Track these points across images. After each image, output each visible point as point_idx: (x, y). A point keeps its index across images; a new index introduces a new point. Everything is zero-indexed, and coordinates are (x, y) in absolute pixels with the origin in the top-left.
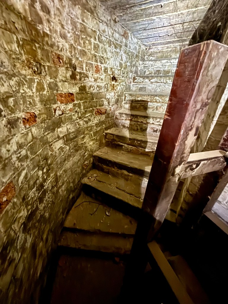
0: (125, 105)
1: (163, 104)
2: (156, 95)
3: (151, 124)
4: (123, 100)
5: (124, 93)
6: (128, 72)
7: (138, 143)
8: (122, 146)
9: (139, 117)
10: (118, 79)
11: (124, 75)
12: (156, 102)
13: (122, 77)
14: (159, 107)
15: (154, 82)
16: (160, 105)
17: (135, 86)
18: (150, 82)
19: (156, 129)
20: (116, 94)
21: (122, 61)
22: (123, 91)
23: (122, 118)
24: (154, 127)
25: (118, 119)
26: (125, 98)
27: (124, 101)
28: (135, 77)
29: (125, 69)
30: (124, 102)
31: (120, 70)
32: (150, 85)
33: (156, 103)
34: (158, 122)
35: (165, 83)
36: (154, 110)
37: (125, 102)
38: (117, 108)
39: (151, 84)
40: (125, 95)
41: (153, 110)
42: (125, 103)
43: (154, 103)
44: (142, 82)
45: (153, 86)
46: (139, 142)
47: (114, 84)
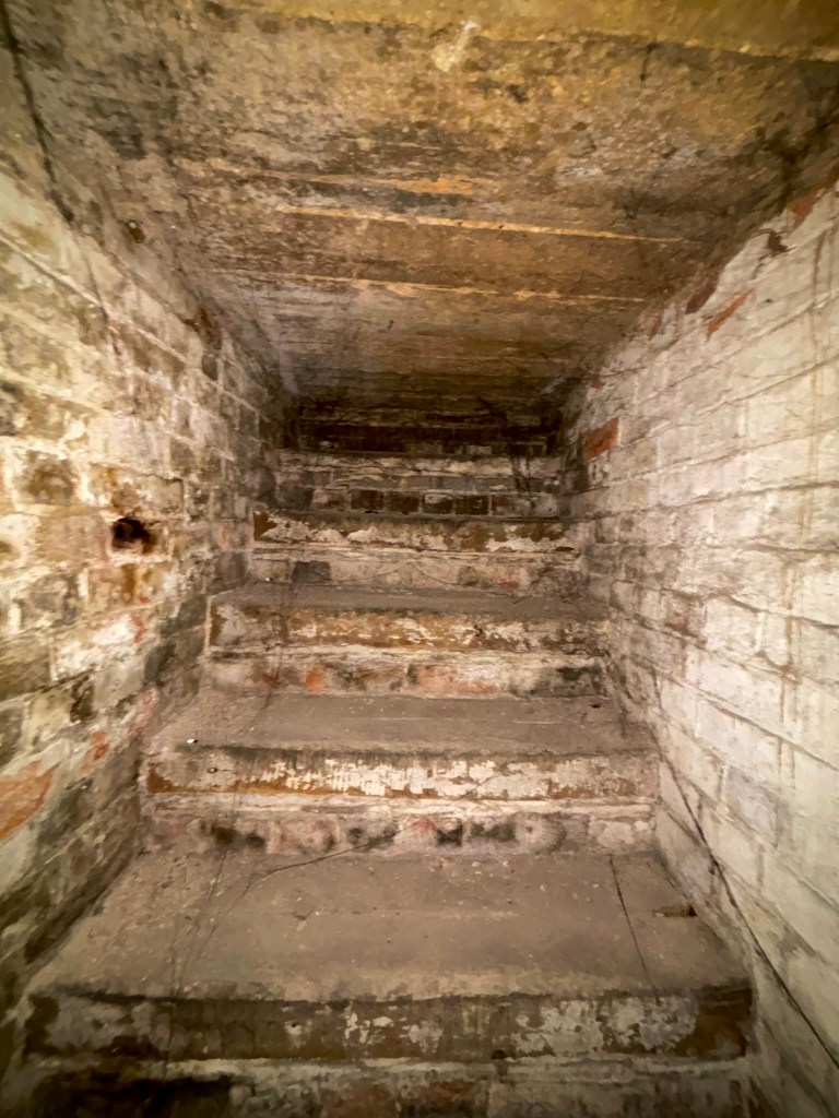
0: (220, 666)
1: (445, 652)
2: (398, 611)
3: (419, 796)
4: (203, 639)
5: (210, 600)
6: (229, 493)
7: (372, 1028)
8: (225, 1082)
9: (330, 762)
10: (166, 532)
11: (202, 507)
12: (405, 642)
13: (194, 518)
14: (422, 673)
15: (365, 543)
16: (426, 657)
17: (266, 556)
18: (347, 543)
19: (450, 827)
20: (152, 625)
21: (191, 436)
22: (203, 591)
23: (208, 779)
24: (435, 814)
25: (170, 788)
26: (216, 631)
27: (213, 642)
28: (265, 517)
29: (205, 475)
30: (208, 650)
31: (175, 480)
32: (350, 554)
33: (403, 650)
34: (457, 781)
35: (419, 550)
36: (399, 684)
37: (214, 649)
38: (164, 702)
39: (355, 550)
40: (214, 609)
41: (393, 687)
42: (216, 658)
43: (393, 651)
44: (308, 540)
45: (366, 558)
46: (382, 1021)
47: (129, 570)
